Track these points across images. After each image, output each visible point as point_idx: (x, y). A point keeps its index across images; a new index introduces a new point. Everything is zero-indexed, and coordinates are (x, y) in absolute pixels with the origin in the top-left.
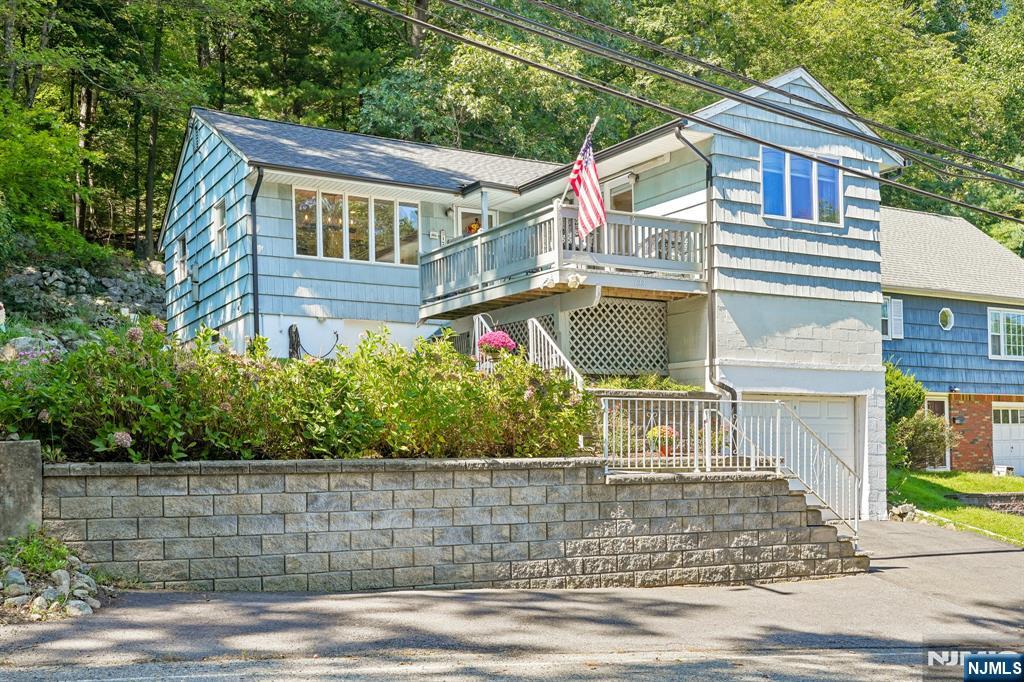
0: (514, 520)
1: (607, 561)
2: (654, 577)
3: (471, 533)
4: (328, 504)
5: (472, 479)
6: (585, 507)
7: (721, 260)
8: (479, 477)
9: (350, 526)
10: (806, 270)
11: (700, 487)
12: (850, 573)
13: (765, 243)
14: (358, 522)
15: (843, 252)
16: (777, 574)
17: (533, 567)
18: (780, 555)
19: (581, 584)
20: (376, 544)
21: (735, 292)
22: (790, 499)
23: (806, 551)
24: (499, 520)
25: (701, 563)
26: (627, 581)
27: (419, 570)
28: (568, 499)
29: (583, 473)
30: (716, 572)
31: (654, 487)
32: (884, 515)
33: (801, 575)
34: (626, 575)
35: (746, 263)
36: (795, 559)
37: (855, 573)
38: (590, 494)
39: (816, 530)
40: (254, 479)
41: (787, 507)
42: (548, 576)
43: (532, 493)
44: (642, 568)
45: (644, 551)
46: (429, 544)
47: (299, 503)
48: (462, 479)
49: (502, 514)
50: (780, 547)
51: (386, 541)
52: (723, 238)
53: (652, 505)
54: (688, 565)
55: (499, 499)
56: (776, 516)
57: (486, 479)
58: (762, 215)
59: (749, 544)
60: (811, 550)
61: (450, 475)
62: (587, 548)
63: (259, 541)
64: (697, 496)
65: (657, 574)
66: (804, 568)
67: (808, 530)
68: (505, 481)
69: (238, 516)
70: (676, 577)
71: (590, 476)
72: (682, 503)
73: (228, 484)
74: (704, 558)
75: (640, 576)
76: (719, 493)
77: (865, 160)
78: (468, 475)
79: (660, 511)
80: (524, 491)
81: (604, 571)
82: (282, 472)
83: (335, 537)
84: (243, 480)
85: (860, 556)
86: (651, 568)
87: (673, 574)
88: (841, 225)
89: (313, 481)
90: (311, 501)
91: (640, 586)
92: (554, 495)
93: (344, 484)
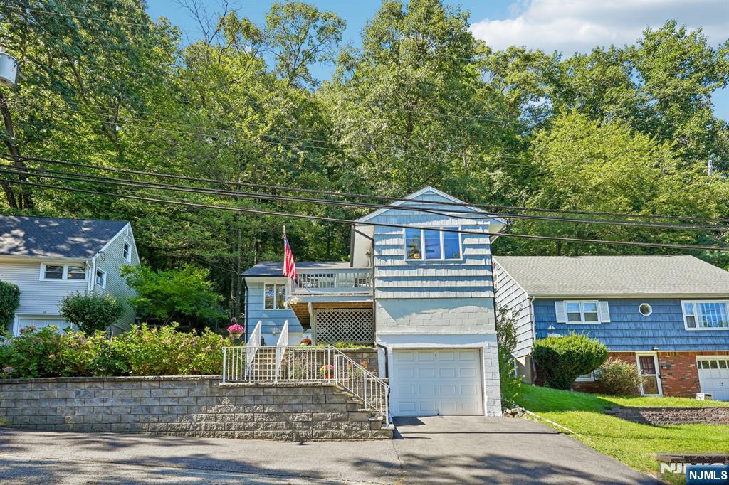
0: (170, 404)
1: (219, 425)
2: (246, 434)
3: (149, 409)
4: (84, 395)
5: (149, 385)
6: (208, 399)
7: (379, 284)
8: (153, 384)
9: (93, 405)
10: (436, 284)
11: (274, 390)
12: (378, 439)
13: (406, 273)
14: (97, 403)
15: (463, 272)
16: (325, 437)
17: (179, 426)
18: (326, 427)
19: (204, 436)
20: (104, 412)
21: (387, 299)
22: (334, 396)
23: (345, 425)
24: (162, 404)
25: (275, 428)
26: (230, 436)
27: (122, 425)
28: (198, 395)
29: (207, 383)
30: (284, 434)
31: (247, 389)
32: (500, 413)
33: (342, 438)
34: (230, 433)
35: (394, 284)
36: (338, 429)
37: (382, 439)
38: (212, 392)
39: (352, 414)
40: (55, 384)
41: (332, 401)
42: (186, 430)
43: (180, 392)
44: (239, 429)
45: (240, 420)
46: (129, 414)
47: (73, 394)
48: (145, 384)
49: (165, 401)
50: (327, 422)
51: (109, 412)
52: (379, 273)
53: (245, 398)
54: (266, 429)
55: (164, 394)
56: (324, 406)
57: (157, 385)
58: (404, 260)
59: (306, 420)
60: (349, 425)
61: (139, 383)
62: (208, 418)
63: (55, 410)
64: (273, 394)
65: (248, 433)
66: (344, 434)
67: (347, 414)
68: (167, 385)
69: (48, 399)
70: (259, 435)
71: (211, 384)
72: (264, 397)
73: (45, 386)
74: (277, 426)
75: (237, 433)
76: (286, 393)
77: (477, 225)
78: (148, 383)
79: (250, 401)
80: (176, 390)
81: (216, 430)
82: (65, 382)
83: (87, 409)
84: (50, 385)
85: (383, 430)
86: (244, 430)
87: (257, 433)
88: (461, 259)
89: (78, 385)
90: (78, 393)
91: (238, 438)
92: (191, 393)
93: (91, 387)
